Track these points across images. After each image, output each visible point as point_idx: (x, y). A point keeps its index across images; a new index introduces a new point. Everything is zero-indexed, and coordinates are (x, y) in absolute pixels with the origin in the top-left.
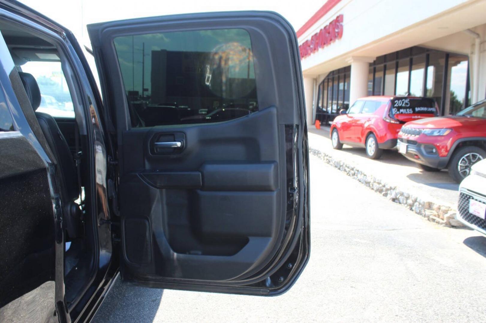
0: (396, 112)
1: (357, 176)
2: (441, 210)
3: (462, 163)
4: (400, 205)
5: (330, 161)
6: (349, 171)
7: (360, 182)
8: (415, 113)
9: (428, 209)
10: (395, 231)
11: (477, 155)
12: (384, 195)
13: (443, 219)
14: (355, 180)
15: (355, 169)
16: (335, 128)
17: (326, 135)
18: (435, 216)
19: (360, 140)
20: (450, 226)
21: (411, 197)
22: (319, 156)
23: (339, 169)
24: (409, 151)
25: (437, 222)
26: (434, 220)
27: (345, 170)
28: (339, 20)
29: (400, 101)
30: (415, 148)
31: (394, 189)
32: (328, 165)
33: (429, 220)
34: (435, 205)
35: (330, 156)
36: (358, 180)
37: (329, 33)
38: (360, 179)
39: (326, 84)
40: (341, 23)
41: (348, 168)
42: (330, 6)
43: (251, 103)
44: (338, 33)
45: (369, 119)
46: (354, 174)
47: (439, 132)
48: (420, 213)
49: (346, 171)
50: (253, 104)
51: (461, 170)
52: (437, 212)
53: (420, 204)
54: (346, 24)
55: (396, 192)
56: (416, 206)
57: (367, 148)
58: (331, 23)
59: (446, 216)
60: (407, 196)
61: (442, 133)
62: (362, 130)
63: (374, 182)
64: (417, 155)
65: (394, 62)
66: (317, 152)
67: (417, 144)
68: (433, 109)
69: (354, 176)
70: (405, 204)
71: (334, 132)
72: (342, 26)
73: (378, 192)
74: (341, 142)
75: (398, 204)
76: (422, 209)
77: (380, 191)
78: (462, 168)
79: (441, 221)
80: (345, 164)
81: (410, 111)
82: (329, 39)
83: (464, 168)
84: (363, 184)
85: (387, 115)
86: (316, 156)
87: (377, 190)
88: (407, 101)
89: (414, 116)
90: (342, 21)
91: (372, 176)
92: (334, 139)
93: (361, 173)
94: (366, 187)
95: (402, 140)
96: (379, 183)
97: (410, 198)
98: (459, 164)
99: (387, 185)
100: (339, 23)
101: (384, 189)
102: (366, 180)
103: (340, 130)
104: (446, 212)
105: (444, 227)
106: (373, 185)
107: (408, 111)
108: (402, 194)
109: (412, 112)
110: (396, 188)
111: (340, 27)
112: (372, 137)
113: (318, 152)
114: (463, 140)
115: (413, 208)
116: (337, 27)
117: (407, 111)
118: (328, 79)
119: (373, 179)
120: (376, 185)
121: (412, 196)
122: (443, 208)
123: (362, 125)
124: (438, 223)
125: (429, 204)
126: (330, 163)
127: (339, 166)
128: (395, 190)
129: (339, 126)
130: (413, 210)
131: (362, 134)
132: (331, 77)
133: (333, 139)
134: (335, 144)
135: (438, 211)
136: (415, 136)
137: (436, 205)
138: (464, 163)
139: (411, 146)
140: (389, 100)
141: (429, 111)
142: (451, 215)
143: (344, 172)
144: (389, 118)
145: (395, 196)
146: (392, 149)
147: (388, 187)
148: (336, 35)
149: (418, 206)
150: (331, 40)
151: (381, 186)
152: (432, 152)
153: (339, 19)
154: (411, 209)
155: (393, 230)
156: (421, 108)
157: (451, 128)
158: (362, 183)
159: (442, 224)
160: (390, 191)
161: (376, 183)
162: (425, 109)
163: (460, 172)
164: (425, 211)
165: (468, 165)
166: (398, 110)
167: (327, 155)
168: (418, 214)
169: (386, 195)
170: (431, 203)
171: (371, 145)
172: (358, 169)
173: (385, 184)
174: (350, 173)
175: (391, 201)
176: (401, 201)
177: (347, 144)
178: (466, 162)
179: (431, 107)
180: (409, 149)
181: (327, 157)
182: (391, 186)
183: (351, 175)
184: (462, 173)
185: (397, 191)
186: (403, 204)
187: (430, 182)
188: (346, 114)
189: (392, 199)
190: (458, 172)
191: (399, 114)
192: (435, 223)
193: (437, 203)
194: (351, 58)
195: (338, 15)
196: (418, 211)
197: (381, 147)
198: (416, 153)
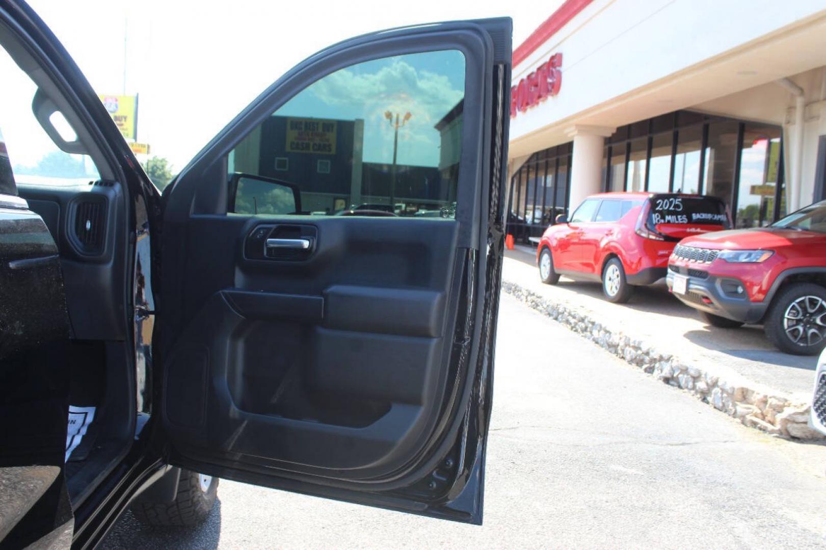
0: (658, 221)
1: (591, 332)
2: (768, 405)
3: (790, 314)
4: (681, 390)
5: (539, 304)
6: (576, 324)
7: (597, 345)
8: (692, 223)
9: (741, 401)
10: (686, 446)
11: (818, 301)
12: (646, 370)
13: (772, 423)
14: (586, 340)
15: (586, 321)
16: (546, 246)
17: (527, 259)
18: (756, 416)
19: (594, 270)
20: (788, 437)
21: (703, 376)
22: (517, 294)
23: (556, 319)
24: (690, 290)
25: (760, 429)
26: (754, 424)
27: (567, 322)
28: (555, 62)
29: (666, 201)
30: (704, 284)
31: (668, 360)
32: (535, 311)
33: (743, 423)
34: (755, 395)
35: (538, 296)
36: (594, 340)
37: (536, 86)
38: (598, 338)
39: (524, 176)
40: (558, 68)
41: (574, 317)
42: (539, 40)
43: (397, 205)
44: (553, 85)
45: (610, 231)
46: (585, 330)
47: (750, 255)
48: (723, 409)
49: (570, 324)
50: (400, 207)
51: (789, 327)
52: (760, 409)
53: (723, 391)
54: (567, 70)
55: (671, 366)
56: (715, 394)
57: (604, 283)
58: (539, 69)
59: (779, 417)
60: (696, 375)
61: (754, 258)
62: (597, 252)
63: (626, 345)
64: (706, 298)
65: (645, 138)
66: (513, 287)
67: (709, 277)
68: (722, 217)
69: (585, 333)
70: (690, 389)
71: (544, 254)
72: (559, 73)
73: (634, 365)
74: (557, 271)
75: (677, 388)
76: (728, 401)
77: (639, 362)
78: (791, 323)
79: (770, 427)
80: (568, 311)
81: (682, 219)
82: (536, 94)
83: (794, 322)
84: (604, 349)
85: (643, 226)
86: (512, 294)
87: (631, 362)
88: (677, 201)
89: (690, 228)
90: (560, 65)
91: (620, 333)
92: (544, 266)
93: (598, 328)
94: (610, 353)
95: (677, 270)
96: (637, 348)
97: (702, 379)
98: (786, 315)
99: (653, 351)
100: (555, 68)
101: (647, 359)
102: (611, 340)
103: (556, 250)
104: (779, 409)
105: (776, 438)
106: (623, 350)
107: (680, 219)
108: (685, 371)
109: (686, 221)
110: (671, 359)
111: (555, 75)
112: (615, 264)
113: (515, 288)
114: (791, 272)
115: (709, 399)
116: (551, 74)
117: (677, 220)
118: (529, 167)
119: (623, 339)
120: (630, 352)
121: (706, 375)
122: (773, 402)
123: (595, 243)
124: (764, 430)
125: (743, 392)
126: (538, 308)
127: (555, 314)
128: (670, 362)
129: (554, 243)
130: (708, 403)
131: (596, 259)
132: (533, 163)
133: (542, 267)
134: (546, 275)
135: (762, 406)
136: (704, 262)
137: (758, 394)
138: (794, 314)
139: (694, 280)
140: (647, 199)
141: (715, 220)
142: (790, 415)
143: (565, 325)
144: (647, 231)
145: (670, 373)
146: (650, 285)
147: (654, 355)
148: (550, 88)
149: (719, 395)
150: (540, 97)
151: (639, 352)
152: (736, 292)
153: (555, 60)
154: (704, 400)
155: (683, 444)
156: (701, 214)
157: (771, 249)
158: (602, 346)
159: (772, 432)
160: (661, 365)
161: (629, 346)
162: (708, 216)
163: (787, 331)
164: (734, 405)
165: (802, 318)
166: (663, 218)
167: (532, 293)
168: (721, 411)
169: (650, 370)
170: (747, 390)
171: (612, 278)
172: (592, 320)
173: (649, 349)
174: (577, 327)
175: (661, 382)
176: (683, 383)
177: (567, 276)
178: (798, 312)
179: (719, 213)
180: (691, 286)
181: (533, 298)
182: (662, 353)
183: (579, 330)
184: (789, 332)
185: (674, 364)
186: (686, 390)
187: (730, 349)
188: (567, 223)
189: (662, 379)
190: (784, 330)
191: (665, 223)
192: (757, 431)
193: (760, 390)
194: (573, 128)
195: (553, 53)
196: (721, 405)
197: (630, 281)
198: (705, 294)
